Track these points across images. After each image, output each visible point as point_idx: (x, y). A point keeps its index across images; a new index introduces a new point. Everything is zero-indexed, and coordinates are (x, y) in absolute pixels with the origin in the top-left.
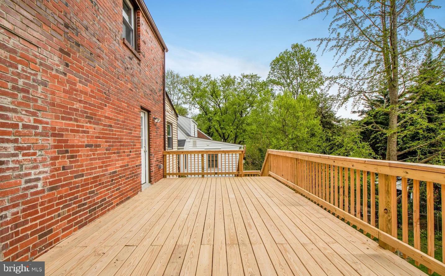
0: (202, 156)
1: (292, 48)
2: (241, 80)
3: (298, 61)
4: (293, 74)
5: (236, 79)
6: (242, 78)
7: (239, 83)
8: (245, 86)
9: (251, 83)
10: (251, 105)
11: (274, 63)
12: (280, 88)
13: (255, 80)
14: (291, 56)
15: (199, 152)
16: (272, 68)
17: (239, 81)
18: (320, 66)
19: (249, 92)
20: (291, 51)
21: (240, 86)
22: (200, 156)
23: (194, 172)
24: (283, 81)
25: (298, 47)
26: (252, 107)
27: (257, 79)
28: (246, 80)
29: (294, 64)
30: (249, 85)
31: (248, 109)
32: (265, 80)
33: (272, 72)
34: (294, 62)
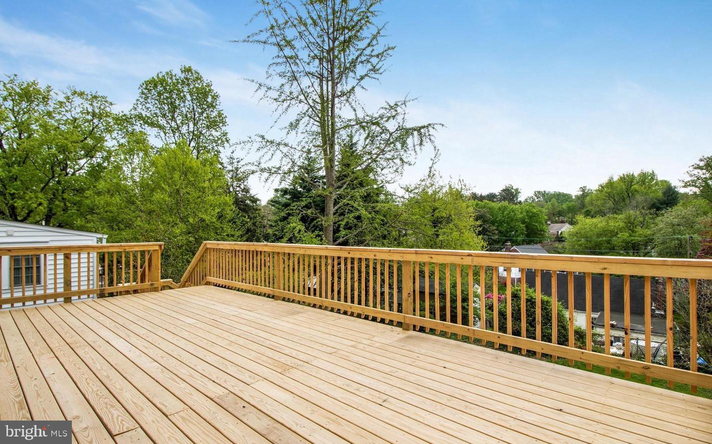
0: (67, 257)
1: (182, 72)
2: (68, 98)
3: (191, 95)
4: (181, 114)
5: (51, 93)
6: (69, 94)
7: (61, 103)
8: (76, 113)
9: (90, 110)
10: (89, 154)
11: (147, 85)
12: (156, 134)
13: (102, 107)
14: (178, 83)
15: (60, 249)
16: (143, 93)
17: (61, 98)
18: (225, 113)
19: (86, 127)
20: (180, 75)
21: (63, 109)
22: (61, 257)
23: (52, 291)
24: (162, 122)
25: (192, 73)
26: (92, 157)
27: (107, 105)
28: (77, 101)
29: (183, 99)
30: (88, 113)
31: (82, 162)
32: (128, 113)
33: (142, 100)
34: (184, 96)
